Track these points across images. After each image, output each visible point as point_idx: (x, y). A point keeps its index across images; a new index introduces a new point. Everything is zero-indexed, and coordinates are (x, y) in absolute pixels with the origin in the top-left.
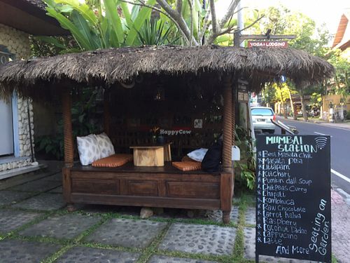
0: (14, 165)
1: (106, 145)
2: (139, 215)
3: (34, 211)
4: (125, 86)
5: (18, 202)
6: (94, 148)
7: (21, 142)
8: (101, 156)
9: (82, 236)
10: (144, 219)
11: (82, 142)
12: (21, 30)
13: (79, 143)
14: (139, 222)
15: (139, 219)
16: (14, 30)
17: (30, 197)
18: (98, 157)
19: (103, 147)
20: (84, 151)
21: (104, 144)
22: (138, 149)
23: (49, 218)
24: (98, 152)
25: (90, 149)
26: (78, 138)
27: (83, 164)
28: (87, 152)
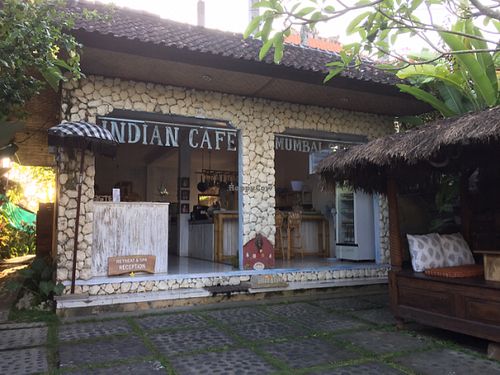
0: (373, 272)
1: (456, 249)
2: (486, 352)
3: (364, 321)
4: (435, 165)
5: (356, 310)
6: (431, 252)
7: (381, 245)
8: (445, 263)
9: (392, 355)
10: (491, 360)
11: (413, 241)
12: (384, 114)
13: (410, 243)
14: (480, 361)
15: (483, 358)
16: (376, 116)
17: (372, 308)
18: (439, 263)
19: (450, 251)
20: (416, 253)
21: (452, 247)
22: (488, 255)
23: (373, 330)
24: (438, 257)
25: (425, 251)
26: (409, 237)
27: (415, 269)
28: (419, 255)
